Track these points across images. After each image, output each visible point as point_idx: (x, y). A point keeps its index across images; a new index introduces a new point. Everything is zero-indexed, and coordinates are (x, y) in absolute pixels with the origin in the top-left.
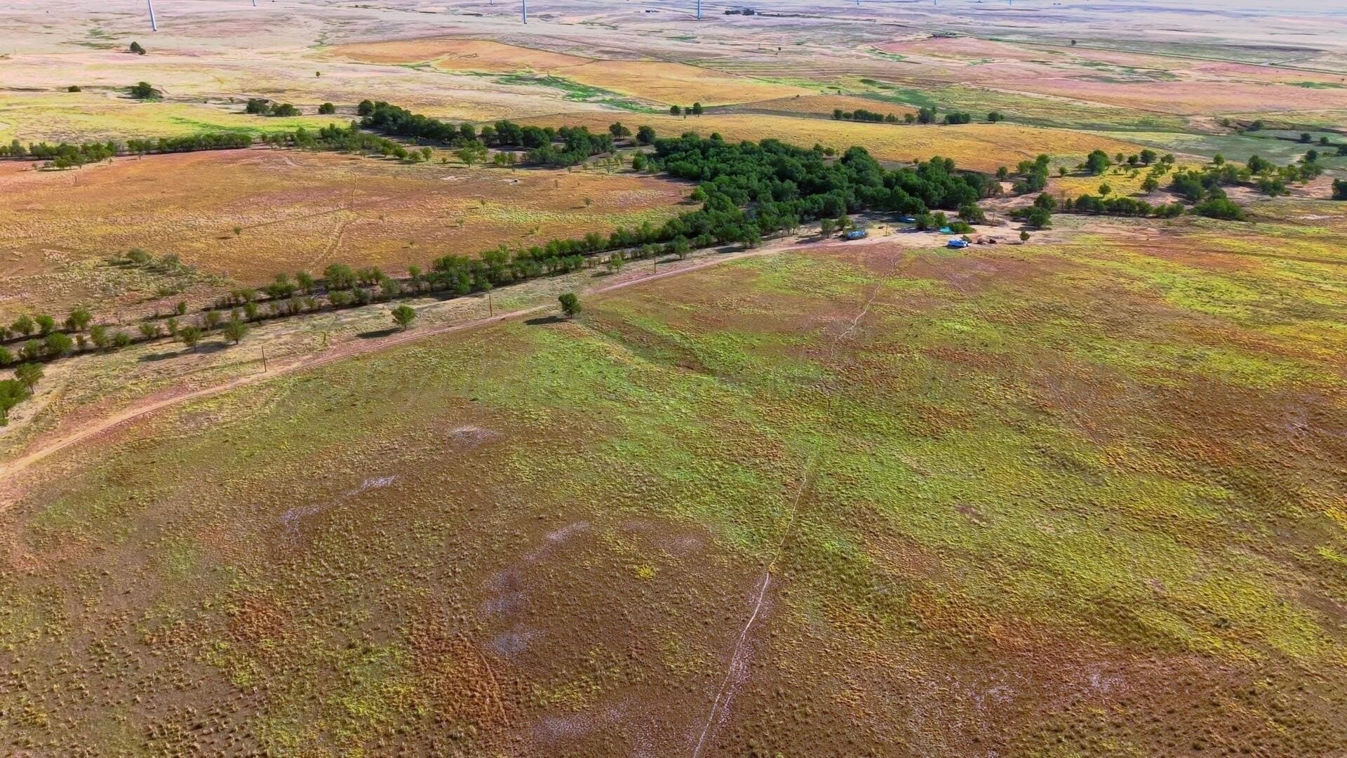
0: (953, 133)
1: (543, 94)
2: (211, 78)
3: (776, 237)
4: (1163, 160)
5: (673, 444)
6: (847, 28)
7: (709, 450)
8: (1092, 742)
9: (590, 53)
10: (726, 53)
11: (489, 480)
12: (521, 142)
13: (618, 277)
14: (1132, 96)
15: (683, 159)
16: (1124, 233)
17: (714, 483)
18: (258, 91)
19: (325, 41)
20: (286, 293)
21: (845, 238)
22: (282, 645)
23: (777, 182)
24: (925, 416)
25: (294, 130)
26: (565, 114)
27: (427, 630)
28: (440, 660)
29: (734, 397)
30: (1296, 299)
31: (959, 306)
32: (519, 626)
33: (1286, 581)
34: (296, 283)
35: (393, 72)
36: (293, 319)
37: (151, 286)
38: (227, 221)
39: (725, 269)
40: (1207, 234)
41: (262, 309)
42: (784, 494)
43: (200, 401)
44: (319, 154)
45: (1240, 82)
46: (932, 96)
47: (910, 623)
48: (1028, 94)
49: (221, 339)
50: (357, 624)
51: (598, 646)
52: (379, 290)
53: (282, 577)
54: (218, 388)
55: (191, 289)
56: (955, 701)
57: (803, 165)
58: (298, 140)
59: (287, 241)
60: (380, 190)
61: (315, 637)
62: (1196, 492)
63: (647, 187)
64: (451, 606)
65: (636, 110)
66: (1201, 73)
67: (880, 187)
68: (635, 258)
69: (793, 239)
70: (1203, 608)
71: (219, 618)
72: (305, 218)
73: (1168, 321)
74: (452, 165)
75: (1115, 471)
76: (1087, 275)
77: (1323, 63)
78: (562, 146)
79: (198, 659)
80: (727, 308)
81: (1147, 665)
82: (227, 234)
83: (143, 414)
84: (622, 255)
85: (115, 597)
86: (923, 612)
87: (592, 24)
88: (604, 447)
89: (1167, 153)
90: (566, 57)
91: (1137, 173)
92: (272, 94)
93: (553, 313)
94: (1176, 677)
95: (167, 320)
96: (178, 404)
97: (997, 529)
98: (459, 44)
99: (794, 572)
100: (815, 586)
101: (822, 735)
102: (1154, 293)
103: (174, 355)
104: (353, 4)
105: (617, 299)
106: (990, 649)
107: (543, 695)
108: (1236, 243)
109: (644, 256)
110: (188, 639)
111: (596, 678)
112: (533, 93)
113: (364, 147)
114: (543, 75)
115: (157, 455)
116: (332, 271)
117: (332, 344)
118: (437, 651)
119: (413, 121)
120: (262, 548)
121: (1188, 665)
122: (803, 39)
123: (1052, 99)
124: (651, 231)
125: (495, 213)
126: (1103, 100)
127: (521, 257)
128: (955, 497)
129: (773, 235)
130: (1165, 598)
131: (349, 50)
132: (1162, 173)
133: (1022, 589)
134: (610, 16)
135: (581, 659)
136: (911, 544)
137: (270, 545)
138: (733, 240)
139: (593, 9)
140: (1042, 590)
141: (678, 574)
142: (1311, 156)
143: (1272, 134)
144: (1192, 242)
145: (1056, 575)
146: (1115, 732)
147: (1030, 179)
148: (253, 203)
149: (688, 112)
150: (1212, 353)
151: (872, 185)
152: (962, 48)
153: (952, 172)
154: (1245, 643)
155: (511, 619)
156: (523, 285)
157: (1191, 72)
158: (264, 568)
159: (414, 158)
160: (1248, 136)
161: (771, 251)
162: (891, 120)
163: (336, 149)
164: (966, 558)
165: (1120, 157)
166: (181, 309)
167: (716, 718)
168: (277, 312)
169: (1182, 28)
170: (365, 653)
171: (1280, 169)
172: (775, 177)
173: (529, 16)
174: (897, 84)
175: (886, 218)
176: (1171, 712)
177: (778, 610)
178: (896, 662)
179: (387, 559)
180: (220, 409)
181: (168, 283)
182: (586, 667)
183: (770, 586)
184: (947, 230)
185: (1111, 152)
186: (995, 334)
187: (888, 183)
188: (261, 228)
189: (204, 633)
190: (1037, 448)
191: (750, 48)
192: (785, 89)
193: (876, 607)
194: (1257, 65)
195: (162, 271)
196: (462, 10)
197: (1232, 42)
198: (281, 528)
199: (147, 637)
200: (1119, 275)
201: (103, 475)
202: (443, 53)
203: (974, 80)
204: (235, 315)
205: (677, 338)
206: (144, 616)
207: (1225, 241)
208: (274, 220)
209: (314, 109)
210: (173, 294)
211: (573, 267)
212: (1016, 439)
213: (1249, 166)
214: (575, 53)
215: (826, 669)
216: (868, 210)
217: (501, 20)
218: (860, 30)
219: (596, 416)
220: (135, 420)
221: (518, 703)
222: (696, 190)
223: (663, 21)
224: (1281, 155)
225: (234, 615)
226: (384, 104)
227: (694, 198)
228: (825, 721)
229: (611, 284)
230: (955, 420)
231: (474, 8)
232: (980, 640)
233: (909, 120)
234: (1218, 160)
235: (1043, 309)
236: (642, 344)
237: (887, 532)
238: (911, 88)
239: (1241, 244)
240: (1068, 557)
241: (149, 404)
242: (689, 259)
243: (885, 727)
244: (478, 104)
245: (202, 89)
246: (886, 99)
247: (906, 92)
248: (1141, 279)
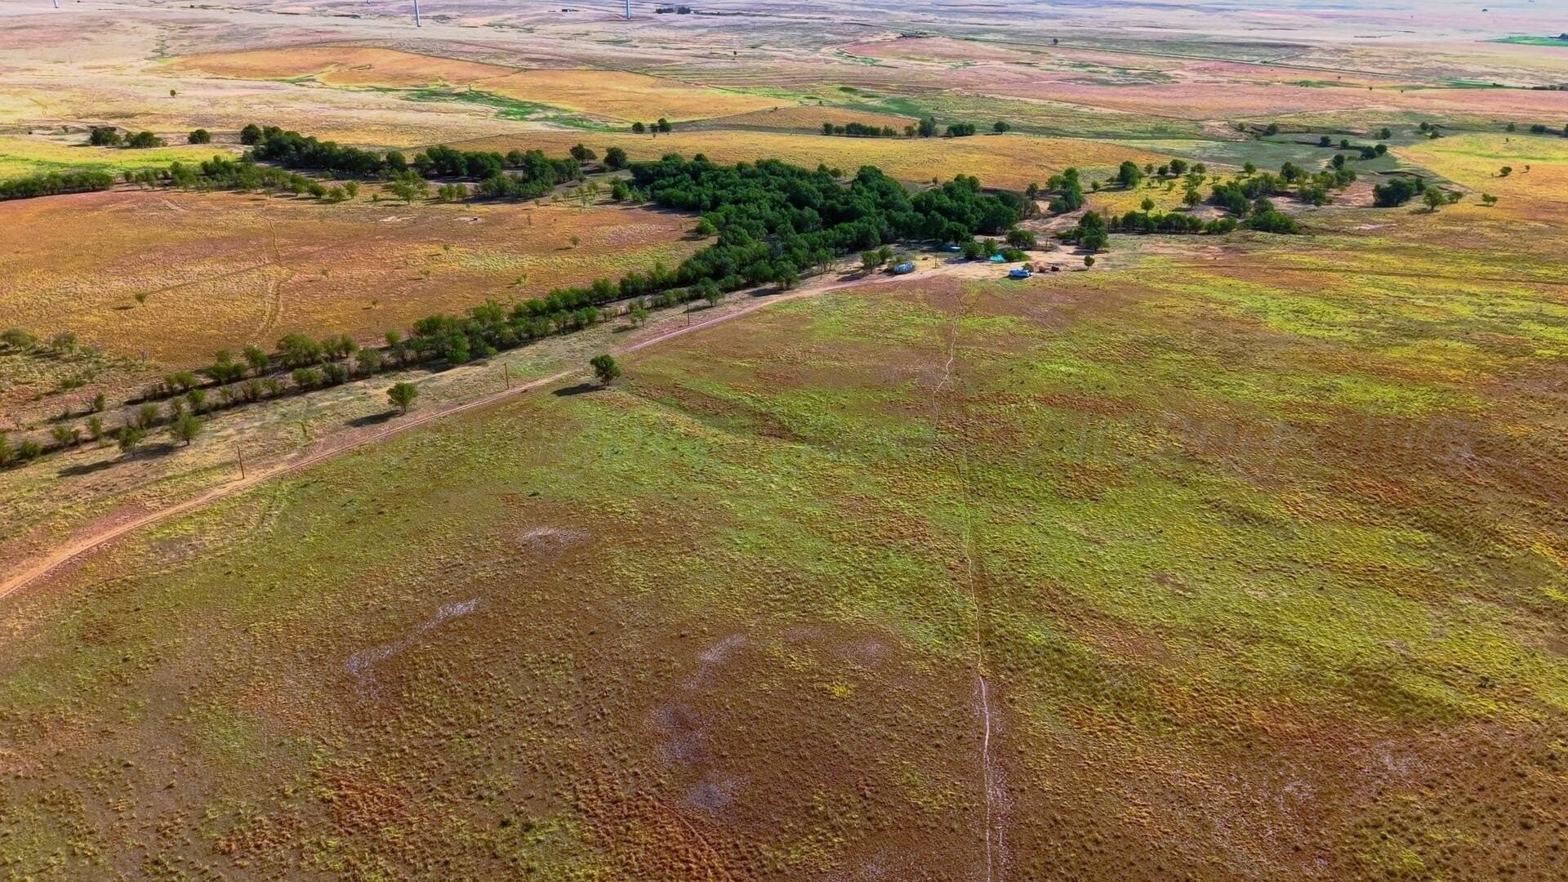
0: (964, 146)
1: (470, 113)
2: (27, 101)
3: (812, 275)
4: (1193, 170)
5: (800, 530)
6: (805, 28)
7: (846, 534)
8: (1419, 834)
9: (513, 61)
10: (676, 58)
11: (597, 594)
12: (464, 170)
13: (646, 331)
14: (1138, 100)
15: (673, 186)
16: (1187, 253)
17: (870, 574)
18: (97, 116)
19: (167, 51)
20: (235, 375)
21: (891, 272)
22: (413, 833)
23: (795, 210)
24: (1071, 474)
25: (167, 165)
26: (507, 136)
27: (597, 792)
28: (628, 828)
29: (847, 468)
30: (1396, 317)
31: (1053, 344)
32: (713, 774)
33: (1526, 628)
34: (245, 362)
35: (268, 88)
36: (253, 408)
37: (45, 377)
38: (118, 285)
39: (770, 316)
40: (1272, 250)
41: (211, 397)
42: (954, 579)
43: (169, 522)
44: (208, 195)
45: (1238, 82)
46: (926, 105)
47: (1165, 720)
48: (1029, 100)
49: (166, 439)
50: (501, 793)
51: (820, 787)
52: (353, 362)
53: (378, 744)
54: (187, 504)
55: (103, 376)
56: (1253, 806)
57: (819, 190)
58: (174, 178)
59: (210, 307)
60: (310, 238)
61: (454, 818)
62: (1395, 538)
63: (637, 220)
64: (615, 758)
65: (590, 128)
66: (1195, 74)
67: (911, 212)
68: (657, 307)
69: (832, 277)
70: (1459, 668)
71: (312, 807)
72: (223, 277)
73: (1281, 349)
74: (385, 202)
75: (1301, 522)
76: (1173, 302)
77: (1314, 60)
78: (520, 174)
79: (304, 864)
80: (793, 362)
81: (1434, 739)
82: (125, 303)
83: (97, 546)
84: (641, 304)
85: (156, 795)
86: (1172, 705)
87: (501, 26)
88: (721, 541)
89: (1197, 162)
90: (485, 67)
91: (1172, 186)
92: (118, 120)
93: (584, 379)
94: (1468, 747)
95: (83, 420)
96: (141, 528)
97: (1205, 597)
98: (344, 53)
99: (1009, 673)
100: (1040, 687)
101: (1125, 865)
102: (1253, 319)
103: (105, 465)
104: (188, 4)
105: (656, 358)
106: (1264, 739)
107: (776, 857)
108: (1308, 259)
109: (668, 305)
110: (280, 839)
111: (833, 828)
112: (458, 112)
113: (265, 185)
114: (463, 89)
115: (137, 598)
116: (287, 343)
117: (318, 436)
118: (620, 818)
119: (323, 150)
120: (336, 710)
121: (1473, 734)
122: (757, 42)
123: (1055, 104)
124: (666, 274)
125: (461, 259)
126: (1107, 105)
127: (518, 314)
128: (1144, 566)
129: (806, 272)
130: (1415, 661)
131: (204, 62)
132: (1197, 184)
133: (1264, 666)
134: (520, 17)
135: (806, 807)
136: (1121, 625)
137: (347, 704)
138: (765, 280)
139: (497, 9)
140: (1286, 665)
141: (878, 689)
142: (1338, 162)
143: (1289, 137)
144: (1263, 260)
145: (1291, 645)
146: (1435, 819)
147: (1066, 197)
148: (145, 262)
149: (654, 129)
150: (1342, 382)
151: (902, 209)
152: (939, 50)
153: (978, 191)
154: (1516, 702)
155: (698, 767)
156: (532, 347)
157: (1186, 72)
158: (348, 735)
159: (337, 196)
160: (1267, 141)
161: (814, 291)
162: (889, 133)
163: (229, 188)
164: (1188, 637)
165: (1149, 169)
166: (98, 404)
167: (995, 859)
168: (229, 400)
169: (1159, 24)
170: (526, 830)
171: (1314, 177)
172: (789, 204)
173: (421, 18)
174: (881, 92)
175: (925, 248)
176: (1482, 789)
177: (1014, 721)
178: (1169, 766)
179: (508, 706)
180: (203, 532)
181: (69, 371)
182: (816, 816)
183: (990, 692)
184: (1000, 258)
185: (1141, 162)
186: (1107, 375)
187: (917, 206)
188: (169, 293)
189: (299, 829)
190: (1207, 502)
191: (700, 53)
192: (758, 101)
193: (1119, 704)
194: (1250, 64)
195: (54, 356)
196: (331, 11)
197: (1219, 39)
198: (351, 679)
199: (222, 844)
200: (1208, 301)
201: (73, 632)
202: (327, 64)
203: (965, 85)
204: (176, 406)
205: (749, 401)
206: (206, 816)
207: (1294, 257)
208: (181, 282)
209: (182, 137)
210: (79, 384)
211: (586, 321)
212: (1180, 494)
213: (1282, 173)
214: (494, 61)
215: (1097, 785)
216: (902, 239)
217: (384, 22)
218: (820, 29)
219: (693, 503)
220: (88, 555)
221: (749, 870)
222: (702, 223)
223: (586, 22)
224: (1308, 161)
225: (331, 801)
226: (275, 130)
227: (700, 232)
228: (1122, 847)
229: (640, 341)
230: (1107, 477)
231: (346, 7)
232: (1248, 731)
233: (910, 133)
234: (1249, 169)
235: (1145, 343)
236: (708, 411)
237: (1089, 613)
238: (898, 96)
239: (1313, 259)
240: (1294, 624)
241: (99, 533)
242: (721, 305)
243: (1192, 846)
244: (396, 126)
245: (19, 116)
246: (875, 110)
247: (894, 101)
248: (1231, 304)
